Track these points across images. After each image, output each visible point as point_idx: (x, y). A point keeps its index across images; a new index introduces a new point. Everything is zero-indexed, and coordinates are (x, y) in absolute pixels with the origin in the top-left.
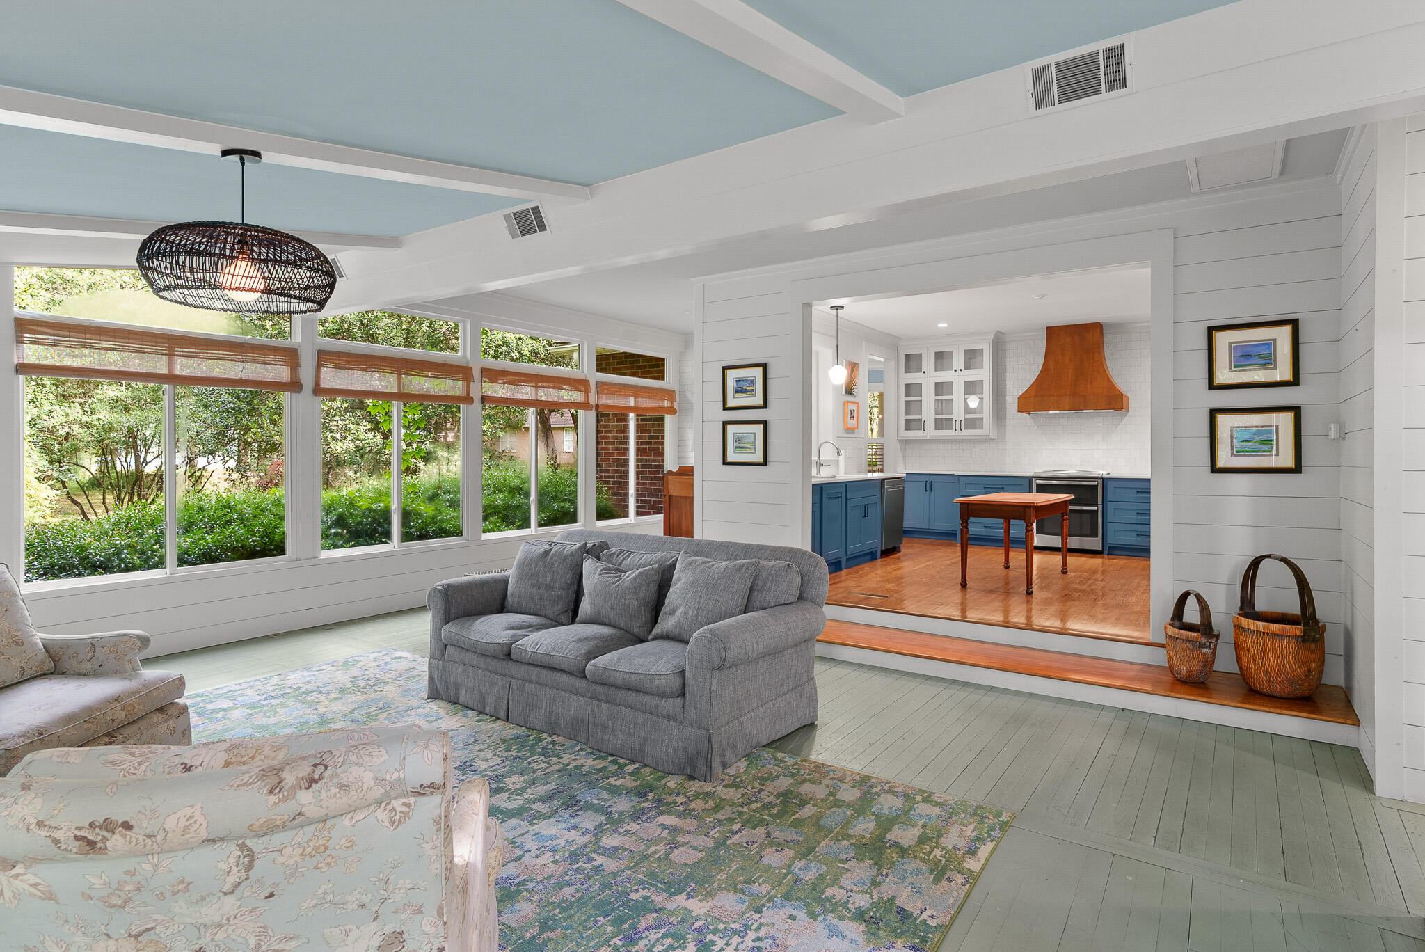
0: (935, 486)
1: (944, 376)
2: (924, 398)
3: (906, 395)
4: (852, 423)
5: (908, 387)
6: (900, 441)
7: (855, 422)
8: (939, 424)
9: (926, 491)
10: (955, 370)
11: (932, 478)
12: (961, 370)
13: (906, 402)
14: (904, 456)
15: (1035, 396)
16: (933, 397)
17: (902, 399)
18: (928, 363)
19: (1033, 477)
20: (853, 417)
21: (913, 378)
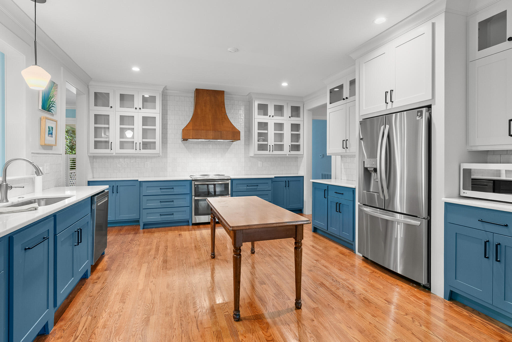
0: (120, 189)
1: (127, 112)
2: (111, 125)
3: (96, 123)
4: (50, 140)
5: (97, 117)
6: (90, 157)
7: (53, 139)
8: (122, 145)
9: (113, 193)
10: (136, 108)
11: (118, 184)
12: (140, 109)
13: (96, 128)
14: (92, 168)
15: (193, 129)
16: (118, 126)
17: (92, 125)
18: (115, 100)
19: (192, 180)
20: (52, 134)
21: (102, 110)
